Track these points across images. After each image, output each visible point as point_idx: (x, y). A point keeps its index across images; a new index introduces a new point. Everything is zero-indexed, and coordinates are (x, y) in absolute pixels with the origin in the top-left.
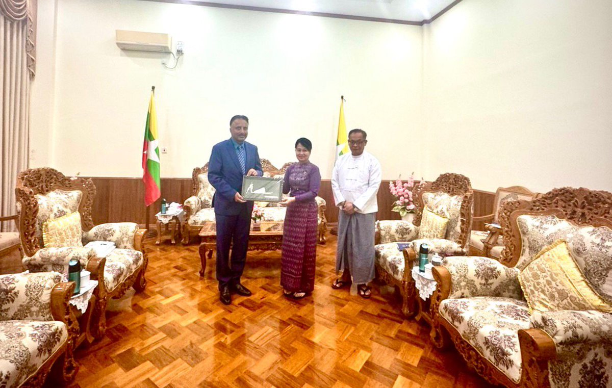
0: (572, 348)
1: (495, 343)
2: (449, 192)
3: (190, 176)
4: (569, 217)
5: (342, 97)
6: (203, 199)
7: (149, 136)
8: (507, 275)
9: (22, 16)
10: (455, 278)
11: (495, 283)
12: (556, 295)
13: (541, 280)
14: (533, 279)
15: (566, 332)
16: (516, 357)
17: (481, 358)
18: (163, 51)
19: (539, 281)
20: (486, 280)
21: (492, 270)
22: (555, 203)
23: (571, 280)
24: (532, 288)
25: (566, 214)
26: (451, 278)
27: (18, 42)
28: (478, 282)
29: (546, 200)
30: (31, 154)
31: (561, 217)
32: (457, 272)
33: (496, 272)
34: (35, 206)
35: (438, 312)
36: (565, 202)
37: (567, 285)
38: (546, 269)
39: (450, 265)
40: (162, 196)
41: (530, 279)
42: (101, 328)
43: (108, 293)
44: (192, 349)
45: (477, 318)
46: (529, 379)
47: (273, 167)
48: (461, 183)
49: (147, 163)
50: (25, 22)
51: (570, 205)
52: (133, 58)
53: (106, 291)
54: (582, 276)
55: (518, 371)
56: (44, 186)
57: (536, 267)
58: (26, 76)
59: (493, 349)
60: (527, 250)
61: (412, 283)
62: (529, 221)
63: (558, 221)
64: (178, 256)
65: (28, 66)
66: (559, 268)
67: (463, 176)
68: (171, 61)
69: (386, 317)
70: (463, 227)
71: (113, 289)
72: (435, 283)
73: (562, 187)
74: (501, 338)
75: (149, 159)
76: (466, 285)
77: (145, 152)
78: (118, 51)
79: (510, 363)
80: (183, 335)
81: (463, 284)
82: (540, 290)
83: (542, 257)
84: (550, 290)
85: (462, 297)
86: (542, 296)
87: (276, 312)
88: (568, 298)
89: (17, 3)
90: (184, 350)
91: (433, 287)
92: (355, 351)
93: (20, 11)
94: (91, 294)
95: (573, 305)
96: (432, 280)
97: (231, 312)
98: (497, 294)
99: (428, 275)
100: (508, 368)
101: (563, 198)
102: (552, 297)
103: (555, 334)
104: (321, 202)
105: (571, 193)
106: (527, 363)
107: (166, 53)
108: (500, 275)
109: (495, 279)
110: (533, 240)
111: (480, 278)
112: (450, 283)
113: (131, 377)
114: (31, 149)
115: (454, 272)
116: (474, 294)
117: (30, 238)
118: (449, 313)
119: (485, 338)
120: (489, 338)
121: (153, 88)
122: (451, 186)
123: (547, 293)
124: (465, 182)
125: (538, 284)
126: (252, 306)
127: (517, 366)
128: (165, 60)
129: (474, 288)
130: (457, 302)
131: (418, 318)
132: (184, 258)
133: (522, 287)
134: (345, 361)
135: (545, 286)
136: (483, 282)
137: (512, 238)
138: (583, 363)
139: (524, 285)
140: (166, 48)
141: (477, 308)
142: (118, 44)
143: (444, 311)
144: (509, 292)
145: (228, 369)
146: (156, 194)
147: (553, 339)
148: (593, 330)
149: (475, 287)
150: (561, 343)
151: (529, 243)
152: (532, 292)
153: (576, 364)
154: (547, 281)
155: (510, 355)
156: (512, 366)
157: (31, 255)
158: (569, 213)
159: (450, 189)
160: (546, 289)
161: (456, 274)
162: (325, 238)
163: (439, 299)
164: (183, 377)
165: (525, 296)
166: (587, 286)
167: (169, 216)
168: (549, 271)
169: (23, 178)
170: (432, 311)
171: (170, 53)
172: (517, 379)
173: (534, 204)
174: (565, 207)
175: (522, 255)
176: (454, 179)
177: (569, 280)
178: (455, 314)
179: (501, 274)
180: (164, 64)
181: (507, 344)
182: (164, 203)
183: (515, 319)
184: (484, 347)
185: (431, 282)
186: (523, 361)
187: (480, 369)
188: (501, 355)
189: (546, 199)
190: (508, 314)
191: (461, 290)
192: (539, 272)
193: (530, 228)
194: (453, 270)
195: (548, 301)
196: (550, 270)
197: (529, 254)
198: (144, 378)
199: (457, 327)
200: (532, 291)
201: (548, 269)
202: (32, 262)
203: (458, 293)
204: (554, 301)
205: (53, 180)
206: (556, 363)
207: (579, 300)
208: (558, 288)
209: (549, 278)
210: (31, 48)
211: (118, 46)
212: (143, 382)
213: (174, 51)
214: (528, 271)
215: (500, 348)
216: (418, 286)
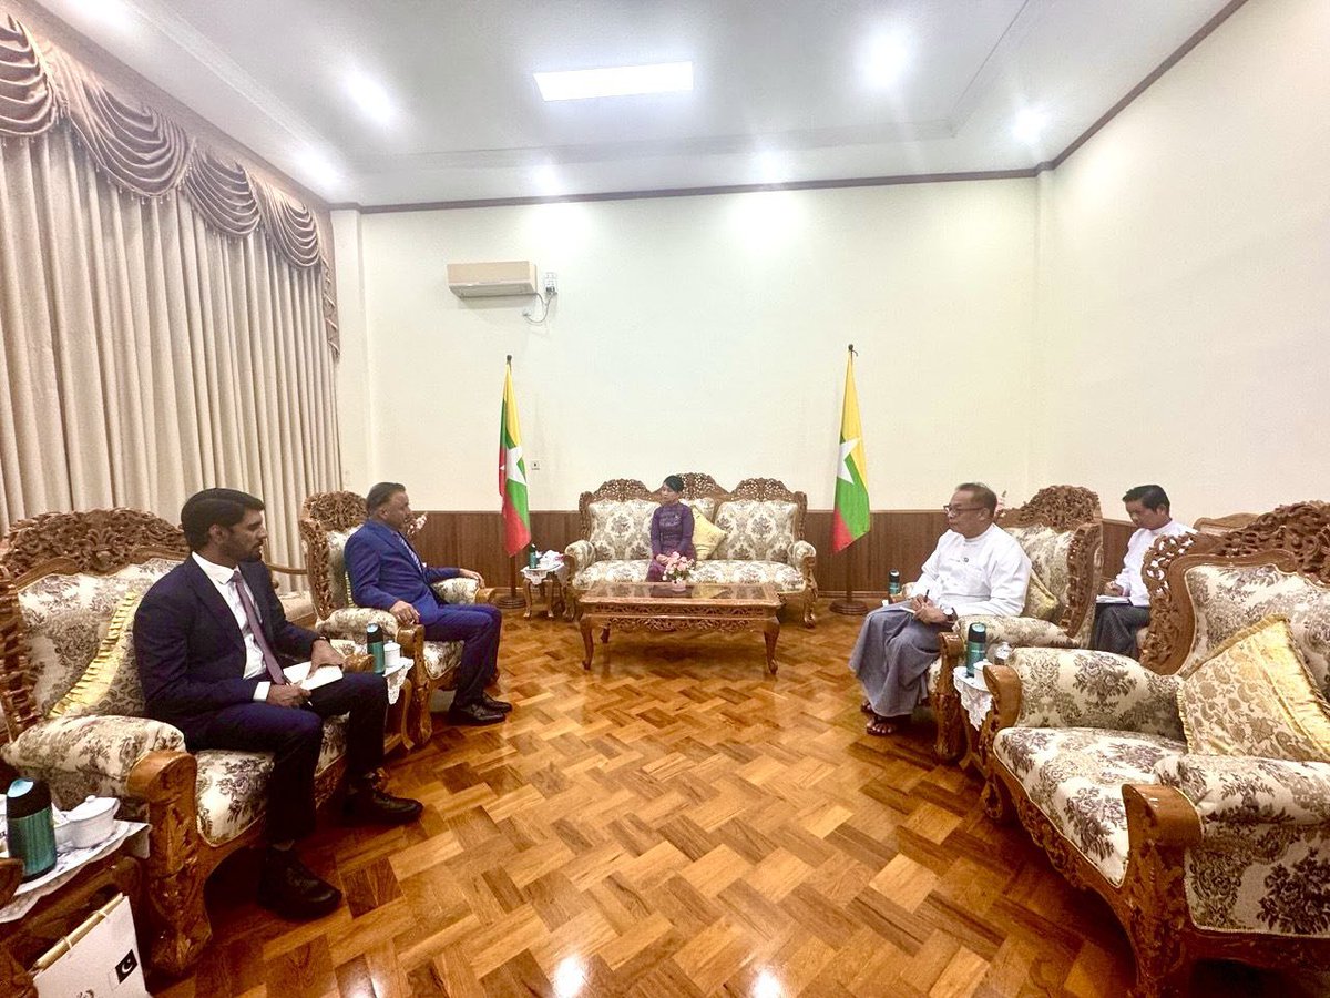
0: (1246, 831)
1: (1083, 810)
2: (1055, 524)
3: (572, 506)
4: (1306, 568)
5: (851, 348)
6: (598, 545)
7: (506, 441)
8: (1151, 689)
9: (312, 260)
10: (1029, 688)
11: (1123, 704)
12: (1248, 730)
13: (1218, 700)
14: (1202, 697)
15: (1227, 795)
16: (1120, 838)
17: (1059, 837)
18: (525, 293)
19: (1215, 700)
20: (1102, 696)
21: (1117, 677)
22: (1277, 538)
23: (1284, 700)
24: (1199, 715)
25: (1302, 561)
26: (1020, 689)
27: (312, 302)
28: (1081, 699)
29: (1257, 533)
30: (344, 476)
31: (1289, 568)
32: (1033, 677)
33: (1125, 681)
34: (324, 546)
35: (992, 752)
36: (1301, 535)
37: (1274, 709)
38: (1232, 676)
39: (1020, 664)
40: (533, 541)
41: (1196, 696)
42: (423, 730)
43: (432, 681)
44: (551, 774)
45: (1060, 764)
46: (1138, 880)
47: (719, 488)
48: (1080, 506)
49: (506, 486)
50: (318, 267)
51: (1311, 542)
52: (478, 311)
53: (428, 676)
54: (1312, 692)
55: (1122, 865)
56: (341, 519)
57: (1210, 672)
58: (327, 355)
59: (1080, 821)
60: (1204, 639)
61: (953, 698)
62: (1212, 577)
63: (1279, 576)
64: (555, 637)
65: (329, 339)
66: (1261, 675)
67: (1084, 490)
68: (537, 309)
69: (899, 757)
70: (1073, 593)
71: (441, 675)
72: (990, 697)
73: (1298, 502)
74: (1100, 802)
75: (509, 480)
76: (1053, 704)
77: (503, 468)
78: (455, 300)
79: (1107, 850)
80: (541, 753)
81: (1046, 700)
82: (1215, 719)
83: (1226, 652)
84: (1236, 719)
85: (1043, 726)
86: (1218, 731)
87: (697, 732)
88: (1273, 737)
89: (305, 240)
90: (538, 773)
91: (986, 704)
92: (824, 806)
93: (310, 252)
94: (404, 678)
95: (1282, 752)
96: (984, 692)
97: (622, 726)
98: (1127, 725)
99: (979, 683)
100: (1102, 858)
101: (1297, 526)
102: (1239, 735)
103: (1202, 798)
104: (805, 551)
105: (1318, 516)
106: (1139, 850)
107: (528, 294)
108: (1134, 687)
109: (1122, 694)
110: (1218, 618)
111: (1086, 690)
112: (1020, 699)
113: (458, 801)
114: (343, 471)
115: (1027, 677)
116: (1072, 721)
117: (322, 593)
118: (1009, 752)
119: (1068, 800)
120: (1074, 801)
121: (509, 358)
122: (1060, 513)
123: (1228, 725)
124: (1088, 503)
125: (1212, 707)
126: (658, 719)
127: (1119, 855)
128: (527, 309)
129: (1072, 710)
130: (1027, 734)
131: (964, 764)
132: (564, 640)
133: (1181, 714)
134: (800, 819)
135: (1225, 711)
136: (1094, 698)
137: (1172, 614)
138: (1275, 865)
139: (1184, 710)
140: (527, 286)
141: (1066, 746)
142: (453, 289)
143: (1001, 749)
144: (1155, 724)
145: (601, 807)
146: (524, 537)
147: (1196, 808)
148: (1302, 799)
149: (1075, 708)
150: (1213, 816)
151: (1209, 623)
152: (1199, 723)
153: (1255, 865)
154: (1231, 700)
155: (1108, 834)
156: (1109, 855)
157: (325, 617)
158: (1307, 558)
159: (1056, 519)
160: (1226, 717)
161: (1031, 680)
162: (813, 617)
163: (995, 727)
164: (531, 811)
165: (1186, 732)
166: (1321, 713)
167: (542, 572)
168: (1238, 681)
169: (309, 506)
170: (983, 750)
171: (535, 294)
172: (1119, 878)
173: (1228, 542)
174: (1299, 546)
175: (1193, 650)
176: (1066, 497)
177: (1280, 700)
178: (1020, 756)
179: (1137, 686)
180: (526, 315)
181: (1108, 813)
182: (534, 550)
183: (1144, 771)
184: (1065, 818)
185: (983, 696)
186: (1131, 847)
187: (1057, 858)
188: (1093, 833)
189: (1258, 530)
190: (1131, 761)
191: (1040, 712)
192: (1216, 683)
193: (1213, 592)
194: (1025, 672)
195: (1230, 741)
196: (1240, 678)
197: (1207, 646)
198: (477, 805)
199: (1022, 780)
200: (1197, 720)
201: (1237, 676)
202: (327, 628)
203: (1036, 717)
204: (1242, 742)
205: (354, 510)
206: (1205, 857)
207: (1297, 742)
208: (1254, 715)
209: (1235, 695)
210: (330, 310)
211: (453, 292)
212: (474, 810)
213: (541, 291)
214: (1194, 680)
215: (1093, 820)
216: (965, 703)
